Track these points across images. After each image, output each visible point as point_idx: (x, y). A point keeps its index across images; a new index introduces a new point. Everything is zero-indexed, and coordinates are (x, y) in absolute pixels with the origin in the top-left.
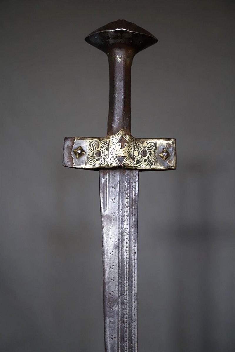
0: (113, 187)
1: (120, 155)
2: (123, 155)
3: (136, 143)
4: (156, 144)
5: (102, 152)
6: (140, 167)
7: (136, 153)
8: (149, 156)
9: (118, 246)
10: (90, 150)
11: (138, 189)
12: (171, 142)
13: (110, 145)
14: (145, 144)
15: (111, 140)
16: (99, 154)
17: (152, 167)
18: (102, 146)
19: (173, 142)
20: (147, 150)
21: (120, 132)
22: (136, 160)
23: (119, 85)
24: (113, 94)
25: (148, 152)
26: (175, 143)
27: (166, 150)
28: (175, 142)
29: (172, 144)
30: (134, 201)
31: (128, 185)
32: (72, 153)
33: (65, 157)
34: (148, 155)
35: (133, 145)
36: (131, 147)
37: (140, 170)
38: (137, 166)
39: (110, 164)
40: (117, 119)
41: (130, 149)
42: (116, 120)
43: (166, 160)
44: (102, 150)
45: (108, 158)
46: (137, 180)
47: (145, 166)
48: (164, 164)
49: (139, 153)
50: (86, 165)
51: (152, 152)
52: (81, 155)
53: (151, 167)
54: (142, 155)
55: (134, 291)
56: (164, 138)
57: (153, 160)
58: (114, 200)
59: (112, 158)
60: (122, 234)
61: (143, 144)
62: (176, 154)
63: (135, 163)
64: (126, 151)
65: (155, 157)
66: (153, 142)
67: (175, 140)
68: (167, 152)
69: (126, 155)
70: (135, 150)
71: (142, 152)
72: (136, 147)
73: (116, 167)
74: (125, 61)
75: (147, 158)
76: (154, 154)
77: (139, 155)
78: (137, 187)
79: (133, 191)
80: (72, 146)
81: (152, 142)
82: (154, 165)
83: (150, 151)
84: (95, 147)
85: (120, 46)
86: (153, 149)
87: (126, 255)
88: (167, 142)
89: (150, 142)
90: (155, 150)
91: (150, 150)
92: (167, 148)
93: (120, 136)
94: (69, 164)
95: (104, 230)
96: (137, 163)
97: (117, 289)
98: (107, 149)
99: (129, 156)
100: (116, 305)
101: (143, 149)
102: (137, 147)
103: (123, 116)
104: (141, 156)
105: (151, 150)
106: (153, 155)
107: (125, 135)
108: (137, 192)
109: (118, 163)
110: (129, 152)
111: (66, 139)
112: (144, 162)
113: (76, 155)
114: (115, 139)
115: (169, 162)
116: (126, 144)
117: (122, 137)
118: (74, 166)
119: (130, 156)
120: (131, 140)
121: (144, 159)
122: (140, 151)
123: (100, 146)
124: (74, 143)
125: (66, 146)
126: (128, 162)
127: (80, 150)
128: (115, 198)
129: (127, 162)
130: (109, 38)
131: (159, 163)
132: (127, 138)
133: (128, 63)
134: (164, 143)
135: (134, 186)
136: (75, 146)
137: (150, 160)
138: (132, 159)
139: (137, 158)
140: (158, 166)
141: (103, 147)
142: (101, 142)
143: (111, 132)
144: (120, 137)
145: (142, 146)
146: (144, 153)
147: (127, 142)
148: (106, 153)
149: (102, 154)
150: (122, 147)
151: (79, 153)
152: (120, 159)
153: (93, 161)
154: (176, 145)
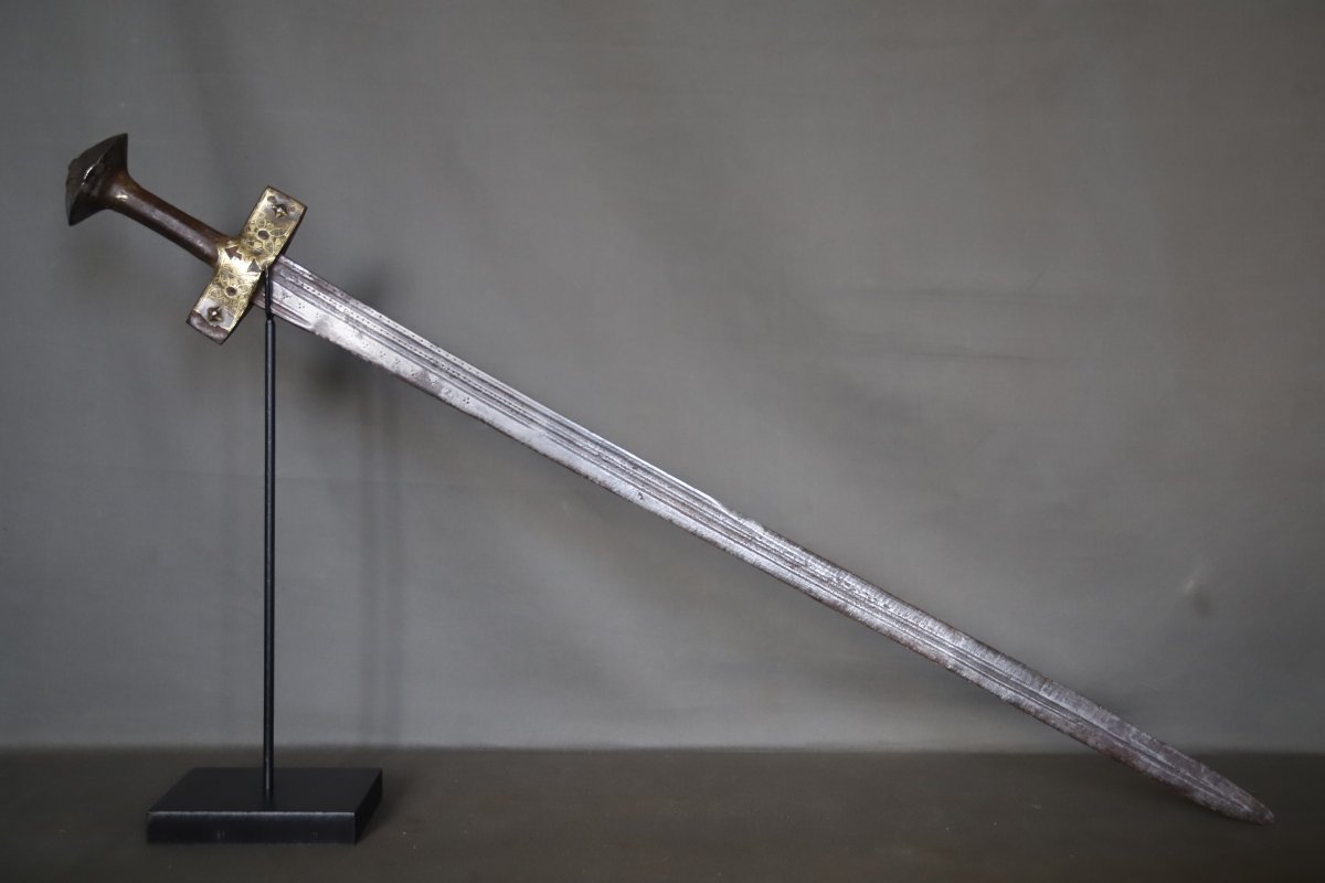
0: (284, 298)
1: (248, 266)
2: (250, 263)
3: (245, 238)
4: (261, 214)
5: (231, 286)
6: (277, 249)
7: (257, 246)
8: (271, 231)
9: (361, 332)
10: (220, 298)
11: (304, 268)
12: (268, 194)
13: (229, 270)
14: (253, 228)
15: (223, 266)
16: (232, 291)
17: (287, 235)
18: (223, 281)
19: (270, 191)
20: (262, 229)
21: (218, 249)
22: (266, 251)
23: (158, 215)
24: (165, 230)
25: (265, 230)
26: (273, 189)
27: (275, 206)
29: (271, 194)
30: (316, 281)
31: (293, 277)
32: (211, 324)
33: (212, 335)
34: (269, 232)
35: (245, 242)
36: (246, 247)
37: (283, 252)
38: (273, 253)
39: (253, 284)
40: (200, 243)
41: (248, 249)
42: (201, 245)
43: (288, 214)
44: (228, 284)
45: (244, 282)
46: (292, 263)
47: (279, 243)
48: (291, 219)
49: (259, 242)
50: (237, 315)
51: (268, 224)
52: (219, 314)
53: (285, 237)
54: (264, 239)
55: (426, 343)
56: (259, 199)
57: (279, 228)
58: (300, 306)
59: (247, 277)
60: (348, 319)
61: (250, 229)
62: (288, 197)
63: (268, 253)
64: (247, 255)
65: (276, 225)
66: (255, 215)
67: (269, 187)
68: (278, 206)
69: (252, 258)
70: (252, 244)
71: (260, 236)
72: (249, 241)
73: (260, 278)
74: (129, 191)
75: (271, 235)
76: (272, 223)
77: (261, 243)
78: (301, 269)
79: (304, 275)
80: (203, 319)
81: (255, 217)
82: (285, 231)
83: (265, 226)
84: (221, 291)
85: (106, 187)
86: (265, 221)
87: (378, 328)
88: (266, 199)
89: (253, 220)
90: (267, 219)
91: (263, 226)
92: (274, 203)
93: (224, 251)
94: (222, 336)
95: (331, 339)
96: (271, 250)
97: (412, 364)
98: (231, 277)
99: (256, 256)
100: (431, 375)
101: (257, 234)
102: (251, 238)
103: (201, 234)
104: (264, 241)
105: (265, 224)
106: (273, 226)
107: (226, 245)
108: (307, 272)
109: (257, 273)
110: (251, 253)
111: (189, 322)
112: (274, 241)
113: (216, 320)
114: (224, 258)
115: (292, 211)
116: (239, 250)
117: (226, 250)
118: (229, 329)
119: (257, 254)
120: (238, 241)
121: (271, 240)
122: (258, 238)
123: (223, 284)
124: (199, 315)
125: (198, 327)
126: (263, 262)
127: (212, 311)
128: (299, 303)
129: (260, 264)
130: (88, 194)
131: (287, 224)
132: (232, 245)
133: (134, 188)
134: (265, 204)
135: (298, 271)
136: (205, 315)
137: (276, 233)
138: (262, 254)
139: (264, 247)
140: (290, 228)
141: (226, 281)
142: (218, 280)
143: (212, 261)
144: (225, 253)
145: (253, 233)
146: (264, 235)
147: (237, 248)
148: (236, 279)
149: (234, 287)
150: (239, 257)
151: (215, 315)
152: (253, 268)
153: (237, 304)
154: (276, 190)
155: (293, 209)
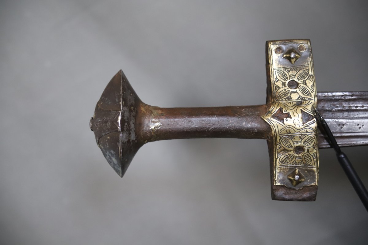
0: (342, 128)
1: (300, 119)
2: (300, 115)
3: (280, 96)
4: (279, 69)
5: (296, 145)
6: (314, 89)
7: (295, 97)
8: (296, 78)
10: (292, 162)
11: (343, 92)
12: (273, 47)
13: (286, 133)
14: (279, 84)
15: (280, 132)
16: (299, 149)
17: (311, 73)
18: (286, 145)
19: (273, 44)
20: (288, 81)
21: (266, 121)
22: (305, 97)
24: (208, 131)
25: (291, 80)
26: (274, 42)
27: (285, 54)
28: (272, 41)
29: (276, 46)
30: (359, 97)
31: (338, 106)
32: (297, 188)
34: (296, 80)
35: (283, 101)
36: (287, 104)
38: (313, 94)
39: (315, 132)
40: (247, 124)
41: (289, 105)
43: (300, 54)
44: (293, 145)
45: (306, 135)
46: (330, 94)
47: (312, 84)
48: (306, 57)
49: (294, 92)
50: (315, 167)
51: (290, 73)
53: (312, 75)
54: (296, 88)
56: (268, 57)
57: (301, 71)
58: (359, 126)
59: (306, 130)
61: (279, 88)
62: (290, 41)
63: (309, 97)
64: (293, 110)
65: (297, 70)
66: (274, 73)
67: (269, 42)
68: (288, 53)
69: (299, 110)
70: (290, 98)
71: (291, 87)
72: (286, 97)
73: (318, 123)
74: (159, 116)
75: (299, 81)
76: (292, 70)
77: (296, 92)
78: (341, 94)
79: (346, 98)
80: (287, 188)
81: (275, 75)
82: (308, 70)
83: (289, 77)
84: (289, 156)
85: (139, 125)
86: (285, 72)
88: (273, 53)
89: (275, 77)
90: (286, 69)
91: (287, 77)
92: (282, 52)
93: (272, 119)
94: (312, 193)
96: (309, 94)
98: (292, 137)
99: (301, 107)
101: (287, 87)
102: (285, 94)
103: (242, 116)
104: (297, 90)
105: (288, 75)
106: (295, 72)
107: (270, 112)
108: (347, 93)
109: (312, 121)
110: (294, 107)
111: (274, 198)
112: (306, 84)
113: (300, 182)
114: (276, 124)
115: (302, 50)
116: (284, 110)
117: (274, 117)
118: (316, 183)
119: (300, 104)
120: (277, 104)
121: (302, 85)
122: (291, 90)
123: (287, 148)
125: (286, 197)
126: (309, 107)
127: (294, 177)
128: (357, 124)
129: (309, 111)
131: (305, 63)
132: (275, 109)
134: (275, 58)
135: (340, 98)
137: (302, 77)
138: (304, 102)
139: (301, 95)
140: (310, 65)
141: (289, 143)
142: (280, 147)
144: (275, 120)
145: (284, 89)
146: (293, 84)
147: (280, 110)
148: (297, 138)
149: (299, 144)
150: (288, 116)
151: (298, 178)
152: (306, 117)
153: (309, 158)
154: (277, 41)
155: (301, 48)
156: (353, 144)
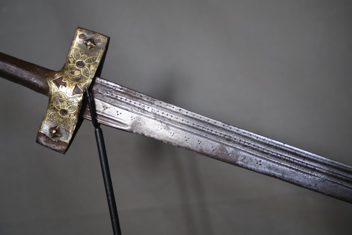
0: (105, 109)
1: (72, 90)
2: (74, 87)
3: (67, 69)
4: (76, 49)
5: (63, 108)
6: (93, 73)
7: (77, 73)
8: (85, 60)
9: (168, 124)
10: (57, 119)
11: (115, 83)
12: (79, 33)
13: (59, 96)
14: (71, 60)
15: (54, 94)
16: (64, 112)
17: (98, 61)
18: (56, 106)
19: (80, 31)
20: (79, 60)
21: (48, 82)
22: (84, 76)
25: (81, 60)
26: (82, 29)
27: (86, 41)
28: (81, 28)
29: (81, 32)
30: (126, 92)
31: (109, 92)
32: (54, 140)
33: (56, 148)
34: (84, 61)
35: (67, 73)
36: (69, 76)
37: (98, 74)
38: (90, 76)
39: (79, 103)
40: (34, 80)
41: (70, 77)
42: (35, 81)
43: (96, 45)
44: (61, 107)
45: (72, 103)
46: (105, 82)
47: (93, 68)
48: (99, 48)
49: (78, 70)
50: (72, 129)
51: (83, 55)
52: (58, 131)
53: (97, 63)
54: (81, 68)
55: (219, 124)
56: (73, 38)
57: (91, 57)
58: (118, 113)
59: (73, 99)
60: (156, 116)
61: (70, 62)
62: (94, 33)
63: (86, 77)
64: (70, 82)
65: (89, 55)
66: (72, 51)
67: (79, 28)
68: (88, 41)
69: (75, 84)
70: (73, 73)
71: (78, 66)
72: (71, 71)
73: (83, 98)
75: (86, 64)
76: (85, 54)
77: (80, 70)
78: (114, 84)
79: (116, 89)
80: (47, 137)
82: (96, 58)
83: (80, 58)
84: (56, 114)
86: (80, 54)
87: (180, 119)
88: (78, 37)
89: (71, 54)
90: (81, 51)
91: (79, 57)
92: (84, 39)
93: (52, 83)
94: (64, 148)
95: (146, 135)
96: (88, 75)
97: (212, 142)
98: (62, 101)
99: (77, 81)
100: (227, 148)
101: (76, 65)
102: (71, 69)
103: (34, 73)
104: (81, 69)
105: (80, 56)
106: (86, 56)
107: (54, 77)
108: (118, 86)
109: (80, 95)
110: (73, 80)
111: (38, 141)
112: (89, 68)
113: (57, 136)
114: (53, 87)
115: (99, 42)
116: (63, 79)
117: (55, 82)
118: (67, 141)
119: (78, 80)
120: (62, 73)
121: (86, 67)
122: (77, 68)
123: (57, 108)
124: (44, 135)
125: (45, 144)
126: (83, 85)
127: (52, 130)
128: (117, 111)
131: (97, 52)
132: (57, 76)
134: (78, 40)
135: (112, 87)
136: (48, 133)
137: (89, 61)
138: (82, 79)
139: (82, 74)
140: (99, 55)
141: (58, 105)
142: (52, 106)
143: (45, 91)
144: (54, 84)
145: (72, 65)
146: (81, 64)
147: (61, 78)
148: (65, 103)
149: (65, 108)
150: (65, 85)
151: (56, 132)
152: (76, 91)
153: (69, 121)
154: (84, 29)
155: (99, 41)
156: (109, 124)
